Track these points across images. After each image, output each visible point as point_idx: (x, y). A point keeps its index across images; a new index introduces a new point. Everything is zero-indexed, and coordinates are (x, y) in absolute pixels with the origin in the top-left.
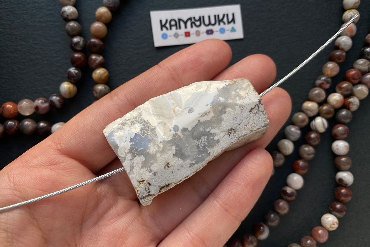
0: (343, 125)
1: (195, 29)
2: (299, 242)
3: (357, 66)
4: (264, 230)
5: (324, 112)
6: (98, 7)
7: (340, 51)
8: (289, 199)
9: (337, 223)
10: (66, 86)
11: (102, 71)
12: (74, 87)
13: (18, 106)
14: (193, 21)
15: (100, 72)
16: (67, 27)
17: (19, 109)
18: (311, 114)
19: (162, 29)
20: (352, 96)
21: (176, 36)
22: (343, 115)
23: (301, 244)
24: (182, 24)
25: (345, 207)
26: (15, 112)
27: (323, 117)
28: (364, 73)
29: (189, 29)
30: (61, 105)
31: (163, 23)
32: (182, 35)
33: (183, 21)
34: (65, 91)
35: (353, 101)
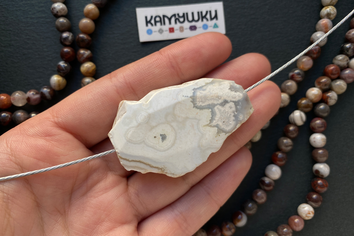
0: (320, 119)
1: (179, 24)
2: (276, 230)
3: (335, 62)
4: (242, 218)
5: (303, 105)
6: (87, 4)
8: (267, 188)
9: (312, 212)
10: (55, 79)
11: (90, 64)
12: (63, 80)
13: (12, 97)
14: (177, 18)
15: (87, 66)
16: (56, 23)
17: (12, 100)
19: (147, 25)
20: (330, 91)
21: (161, 31)
22: (321, 109)
23: (278, 231)
24: (167, 20)
25: (321, 197)
26: (9, 102)
27: (302, 110)
28: (343, 69)
29: (173, 25)
30: (51, 96)
31: (149, 19)
32: (166, 31)
33: (167, 17)
34: (55, 84)
35: (331, 96)
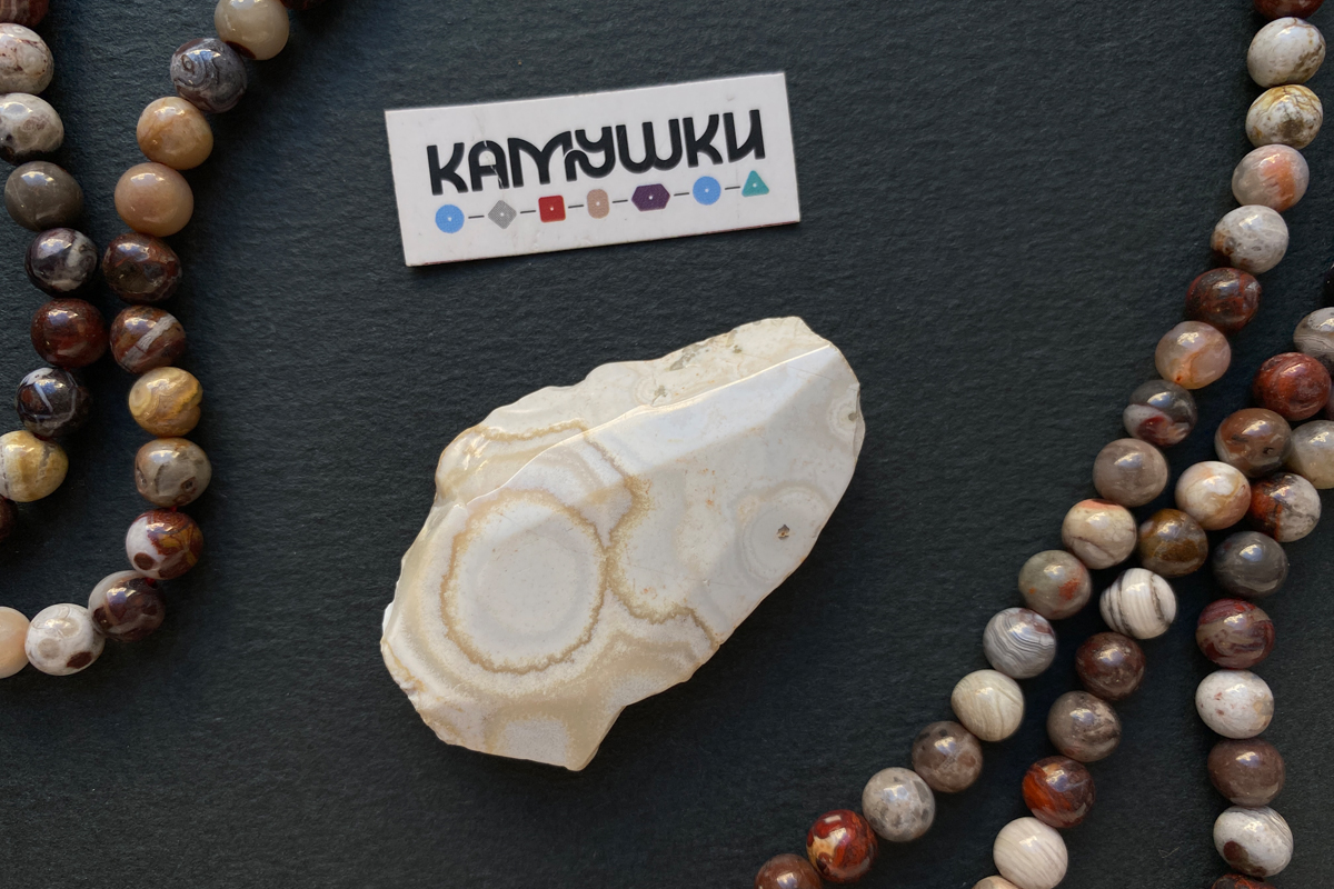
0: (1246, 606)
1: (584, 182)
3: (1310, 341)
5: (1162, 547)
7: (1232, 273)
10: (12, 451)
11: (172, 380)
14: (576, 150)
15: (158, 389)
16: (9, 189)
18: (1104, 560)
19: (437, 189)
20: (1287, 477)
22: (1245, 559)
24: (528, 163)
27: (1155, 571)
29: (558, 184)
31: (443, 161)
32: (527, 212)
33: (531, 148)
35: (1290, 500)
